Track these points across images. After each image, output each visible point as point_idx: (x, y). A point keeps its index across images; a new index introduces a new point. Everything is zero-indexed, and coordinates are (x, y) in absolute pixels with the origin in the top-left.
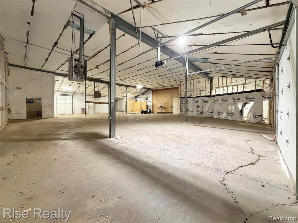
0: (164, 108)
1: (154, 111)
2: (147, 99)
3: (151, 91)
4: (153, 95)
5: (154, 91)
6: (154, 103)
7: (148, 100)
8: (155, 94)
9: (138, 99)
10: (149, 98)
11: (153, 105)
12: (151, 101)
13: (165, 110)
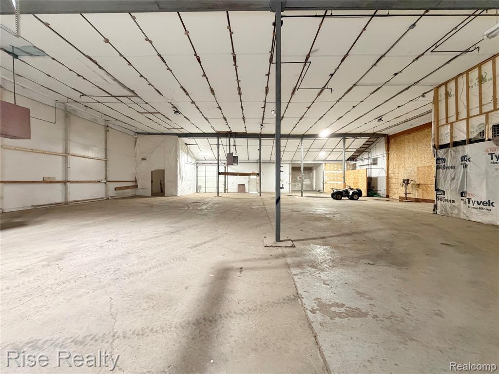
0: (419, 185)
1: (391, 195)
2: (375, 162)
3: (382, 142)
4: (388, 150)
5: (390, 140)
6: (390, 172)
7: (376, 164)
8: (393, 147)
9: (358, 163)
10: (379, 159)
11: (388, 177)
12: (385, 166)
13: (420, 191)
